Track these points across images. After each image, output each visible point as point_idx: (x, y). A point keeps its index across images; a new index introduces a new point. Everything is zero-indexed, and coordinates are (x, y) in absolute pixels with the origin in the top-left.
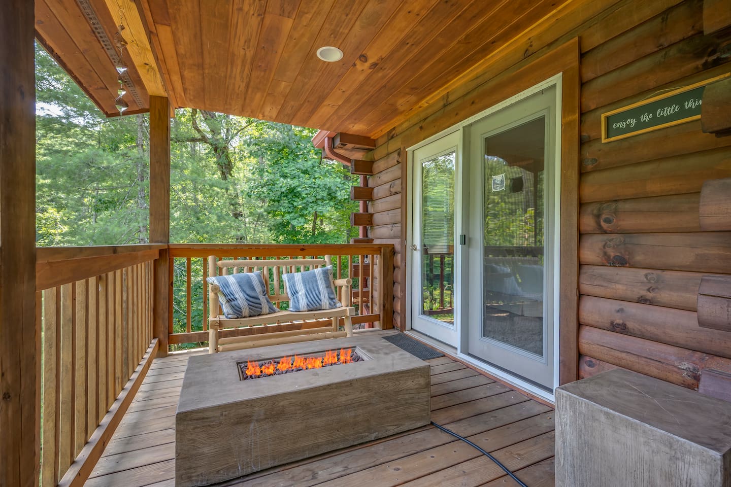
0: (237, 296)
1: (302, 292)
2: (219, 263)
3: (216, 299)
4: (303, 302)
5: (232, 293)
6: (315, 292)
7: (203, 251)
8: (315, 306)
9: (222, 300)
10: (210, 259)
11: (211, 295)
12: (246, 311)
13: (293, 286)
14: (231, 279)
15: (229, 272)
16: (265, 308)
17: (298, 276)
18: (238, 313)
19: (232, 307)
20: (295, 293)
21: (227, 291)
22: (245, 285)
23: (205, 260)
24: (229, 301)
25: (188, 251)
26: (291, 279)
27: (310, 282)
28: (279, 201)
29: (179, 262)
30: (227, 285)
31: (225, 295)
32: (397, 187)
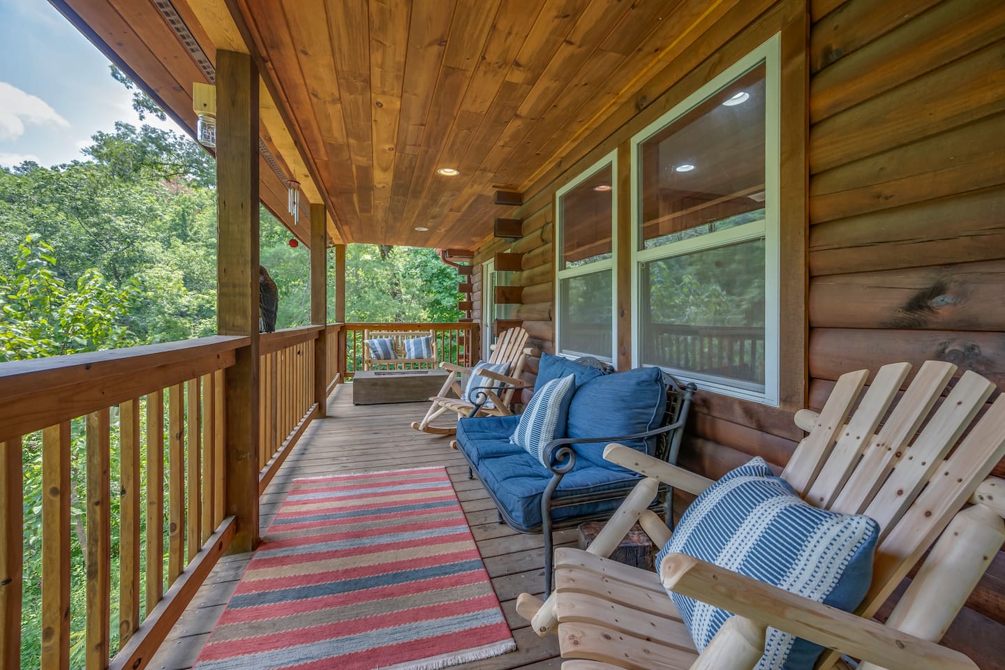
0: (378, 349)
1: (413, 349)
2: (370, 333)
3: (368, 351)
4: (413, 355)
5: (376, 348)
6: (420, 349)
7: (361, 327)
8: (419, 357)
9: (371, 351)
10: (366, 331)
11: (366, 348)
12: (382, 357)
13: (409, 346)
14: (376, 341)
15: (376, 338)
16: (393, 356)
17: (412, 341)
18: (378, 358)
19: (376, 355)
20: (409, 350)
21: (373, 347)
22: (383, 344)
23: (364, 332)
24: (374, 352)
25: (355, 327)
26: (408, 342)
27: (417, 344)
28: (430, 282)
29: (350, 334)
30: (373, 344)
31: (372, 349)
32: (480, 288)
